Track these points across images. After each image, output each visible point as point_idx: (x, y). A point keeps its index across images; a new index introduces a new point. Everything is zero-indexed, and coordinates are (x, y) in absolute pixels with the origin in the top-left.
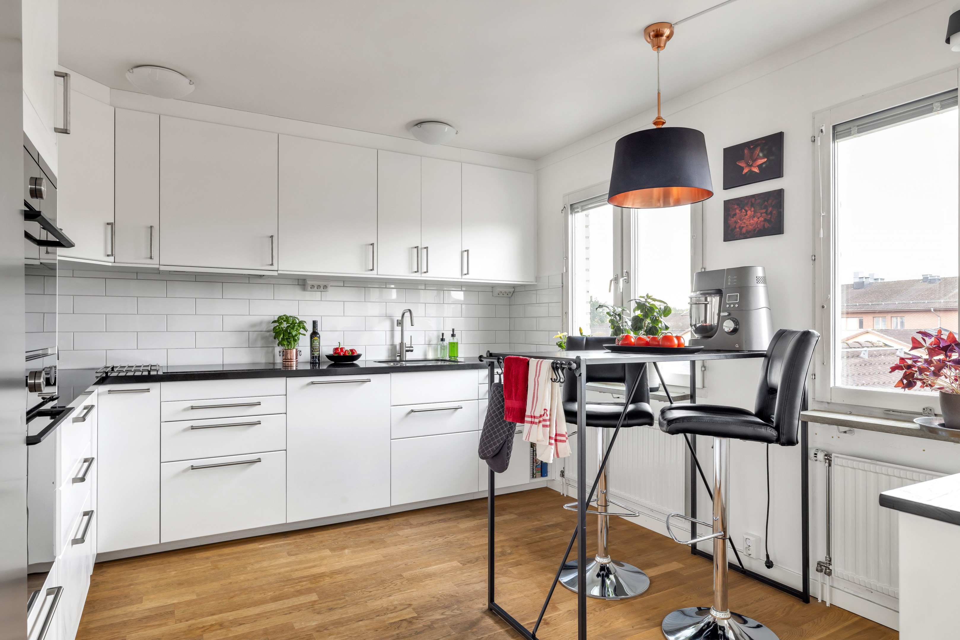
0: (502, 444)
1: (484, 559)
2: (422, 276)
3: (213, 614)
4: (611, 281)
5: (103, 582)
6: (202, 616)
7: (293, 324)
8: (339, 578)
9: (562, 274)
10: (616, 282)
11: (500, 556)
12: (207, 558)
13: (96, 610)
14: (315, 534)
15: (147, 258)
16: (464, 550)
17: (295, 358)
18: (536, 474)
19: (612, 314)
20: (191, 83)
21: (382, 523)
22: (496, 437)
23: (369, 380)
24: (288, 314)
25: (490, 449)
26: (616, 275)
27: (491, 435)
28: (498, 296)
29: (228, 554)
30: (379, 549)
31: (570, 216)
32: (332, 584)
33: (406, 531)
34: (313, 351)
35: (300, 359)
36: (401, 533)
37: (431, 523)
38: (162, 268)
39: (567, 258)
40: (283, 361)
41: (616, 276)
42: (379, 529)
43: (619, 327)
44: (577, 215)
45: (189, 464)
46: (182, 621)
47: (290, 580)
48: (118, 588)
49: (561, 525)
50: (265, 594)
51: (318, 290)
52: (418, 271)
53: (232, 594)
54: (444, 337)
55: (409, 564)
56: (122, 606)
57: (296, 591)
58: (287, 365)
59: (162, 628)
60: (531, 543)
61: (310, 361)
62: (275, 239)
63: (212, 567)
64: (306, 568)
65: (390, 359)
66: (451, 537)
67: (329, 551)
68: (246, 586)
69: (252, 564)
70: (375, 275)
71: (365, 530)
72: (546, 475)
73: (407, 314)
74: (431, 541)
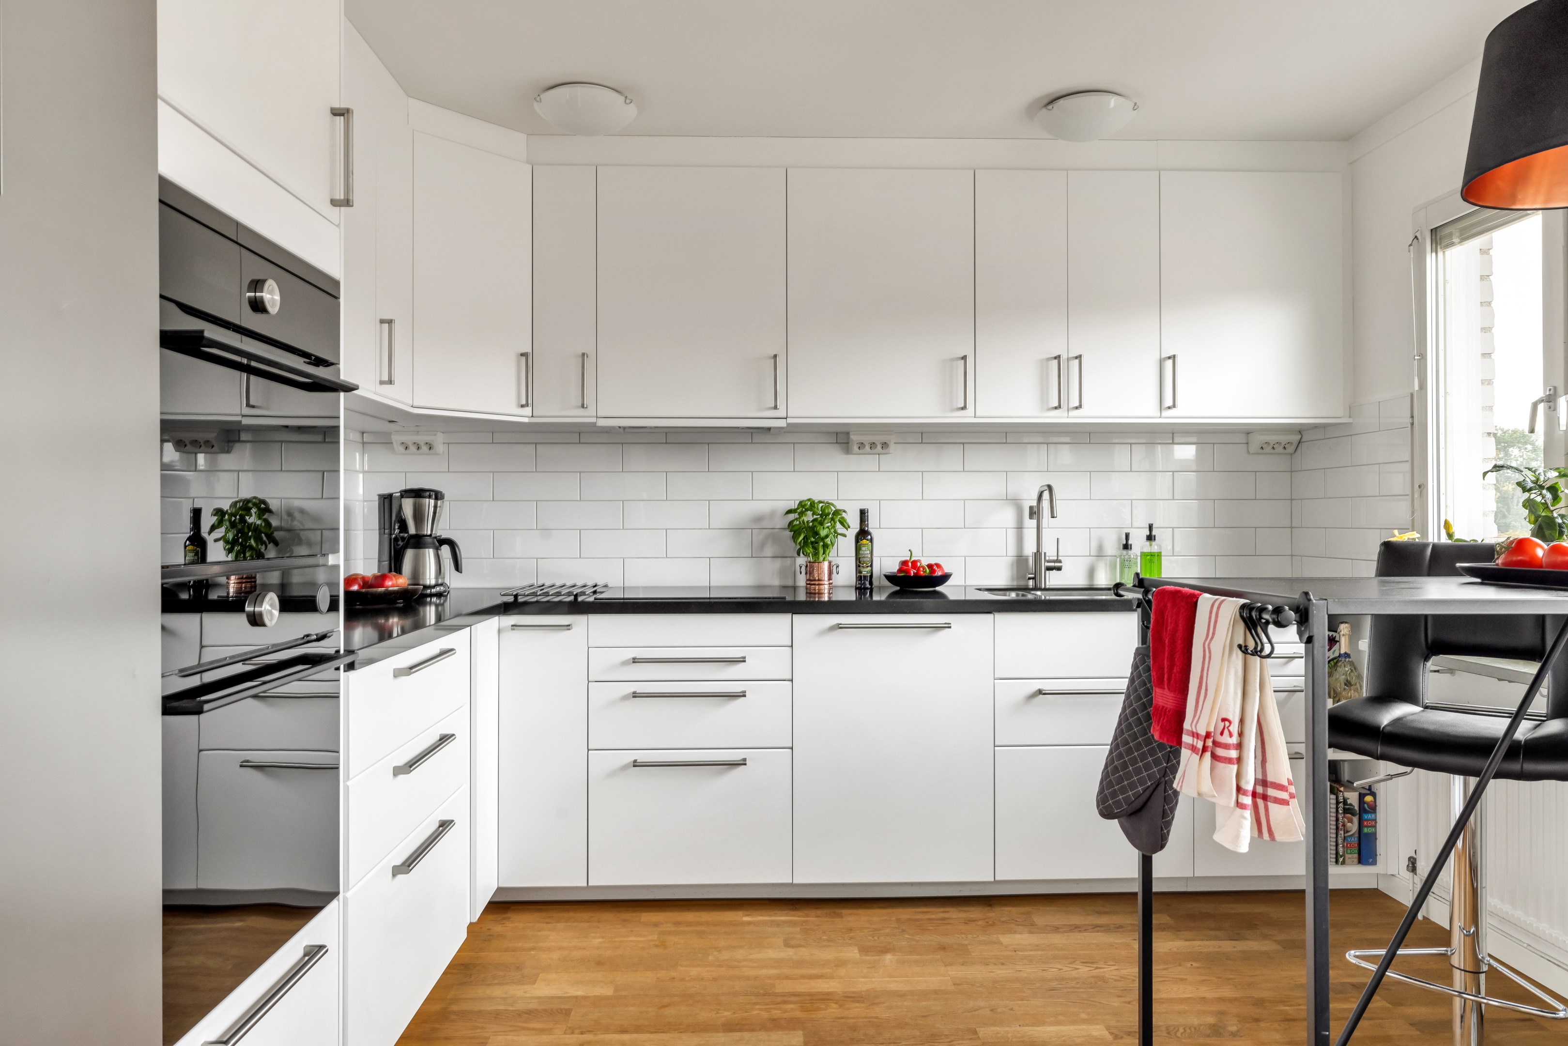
0: (1151, 789)
1: (1168, 1033)
2: (1070, 415)
3: (624, 1031)
4: (1535, 406)
5: (500, 936)
6: (607, 1030)
7: (824, 515)
8: (856, 1010)
9: (1412, 395)
10: (1550, 408)
11: (1208, 1036)
12: (656, 925)
13: (471, 982)
14: (845, 912)
15: (577, 407)
16: (1129, 1003)
17: (826, 578)
18: (1343, 855)
19: (1528, 487)
20: (628, 101)
21: (975, 912)
22: (1138, 772)
23: (947, 625)
24: (816, 498)
25: (1121, 797)
26: (1550, 390)
27: (1125, 766)
28: (1261, 451)
29: (690, 924)
30: (951, 964)
31: (1430, 259)
32: (839, 1020)
33: (1017, 936)
34: (859, 566)
35: (839, 580)
36: (1005, 939)
37: (1077, 928)
38: (601, 423)
39: (1423, 356)
40: (807, 584)
41: (1552, 392)
42: (966, 923)
43: (1552, 519)
44: (1451, 252)
45: (631, 756)
46: (576, 1031)
47: (769, 995)
48: (514, 950)
49: (1387, 989)
50: (717, 1013)
51: (873, 451)
52: (1059, 407)
53: (666, 1000)
54: (1130, 542)
55: (999, 1010)
56: (507, 983)
57: (770, 1019)
58: (813, 591)
59: (543, 1036)
60: (1294, 1020)
61: (855, 585)
62: (781, 361)
63: (657, 943)
64: (803, 977)
65: (1015, 584)
66: (1109, 969)
67: (856, 951)
68: (695, 989)
69: (719, 949)
70: (971, 417)
71: (937, 920)
72: (1371, 860)
73: (1046, 495)
74: (1062, 968)
